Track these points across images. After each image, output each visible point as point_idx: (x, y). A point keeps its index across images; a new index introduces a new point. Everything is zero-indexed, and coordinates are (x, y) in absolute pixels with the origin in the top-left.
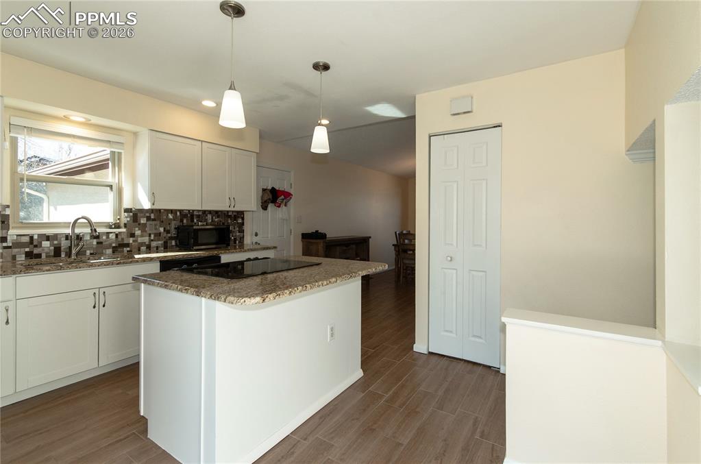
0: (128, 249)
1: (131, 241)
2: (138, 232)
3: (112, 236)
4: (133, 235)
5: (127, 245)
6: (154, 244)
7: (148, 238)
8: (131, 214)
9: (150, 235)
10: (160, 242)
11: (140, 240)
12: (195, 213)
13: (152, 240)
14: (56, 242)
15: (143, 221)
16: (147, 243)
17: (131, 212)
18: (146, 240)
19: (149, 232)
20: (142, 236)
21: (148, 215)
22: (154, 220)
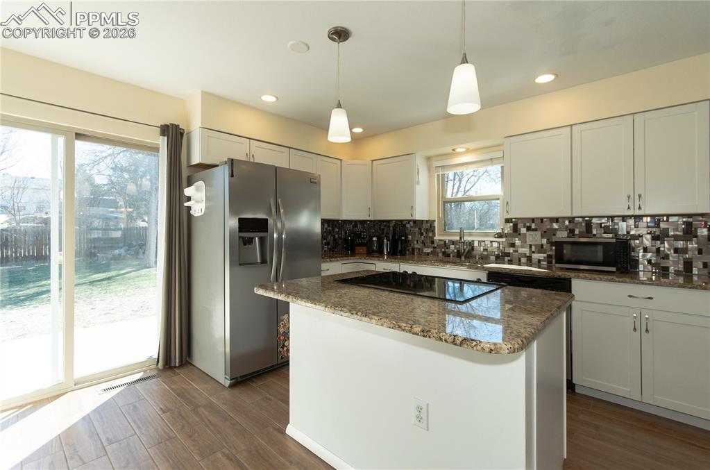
0: (509, 258)
1: (511, 250)
2: (518, 242)
3: (495, 245)
4: (513, 245)
5: (508, 254)
6: (536, 256)
7: (528, 250)
8: (511, 224)
9: (531, 246)
10: (542, 255)
11: (521, 250)
12: (594, 221)
13: (533, 252)
14: (458, 246)
15: (523, 230)
16: (528, 255)
17: (511, 222)
18: (526, 250)
19: (528, 243)
20: (522, 247)
21: (528, 224)
22: (535, 230)
